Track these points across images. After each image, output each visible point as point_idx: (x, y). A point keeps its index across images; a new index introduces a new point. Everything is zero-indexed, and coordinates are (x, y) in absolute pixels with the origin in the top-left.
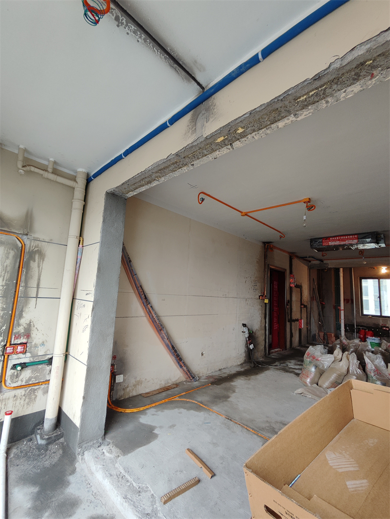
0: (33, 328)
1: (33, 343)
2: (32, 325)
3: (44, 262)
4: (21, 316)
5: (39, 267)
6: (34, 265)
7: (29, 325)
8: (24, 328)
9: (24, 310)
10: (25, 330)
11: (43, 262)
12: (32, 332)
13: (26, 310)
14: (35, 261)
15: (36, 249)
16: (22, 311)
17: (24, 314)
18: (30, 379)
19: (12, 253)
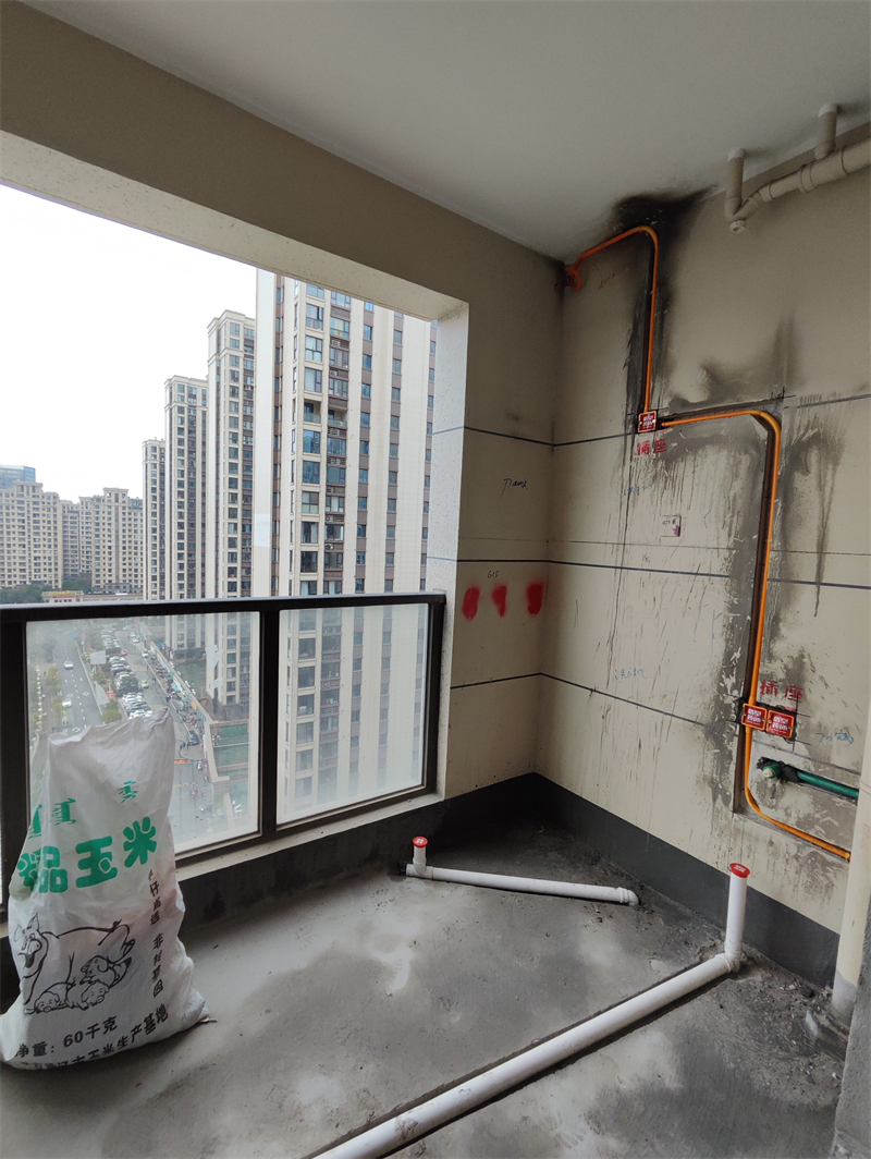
0: (809, 674)
1: (814, 721)
2: (808, 666)
3: (839, 468)
4: (774, 634)
5: (821, 487)
6: (805, 484)
7: (799, 661)
8: (786, 667)
9: (782, 616)
10: (787, 674)
11: (834, 470)
12: (807, 686)
13: (788, 617)
14: (807, 471)
15: (811, 433)
16: (776, 620)
17: (783, 630)
18: (808, 821)
19: (745, 461)
